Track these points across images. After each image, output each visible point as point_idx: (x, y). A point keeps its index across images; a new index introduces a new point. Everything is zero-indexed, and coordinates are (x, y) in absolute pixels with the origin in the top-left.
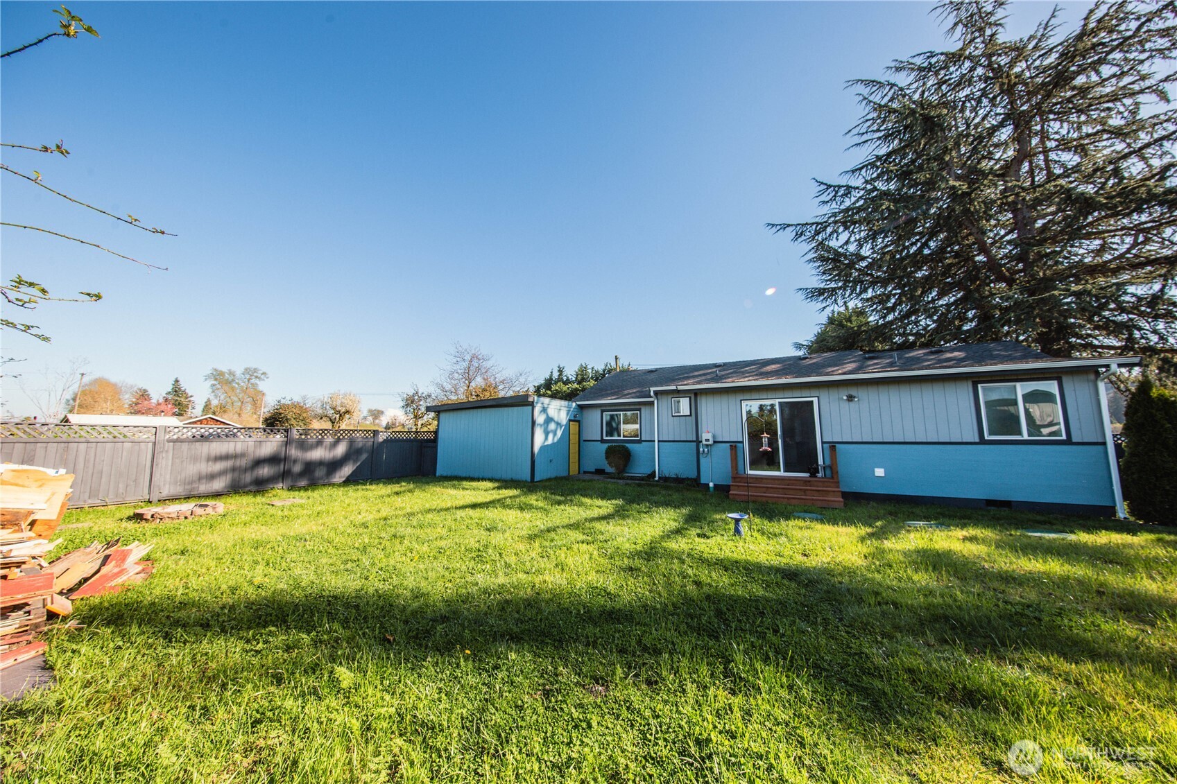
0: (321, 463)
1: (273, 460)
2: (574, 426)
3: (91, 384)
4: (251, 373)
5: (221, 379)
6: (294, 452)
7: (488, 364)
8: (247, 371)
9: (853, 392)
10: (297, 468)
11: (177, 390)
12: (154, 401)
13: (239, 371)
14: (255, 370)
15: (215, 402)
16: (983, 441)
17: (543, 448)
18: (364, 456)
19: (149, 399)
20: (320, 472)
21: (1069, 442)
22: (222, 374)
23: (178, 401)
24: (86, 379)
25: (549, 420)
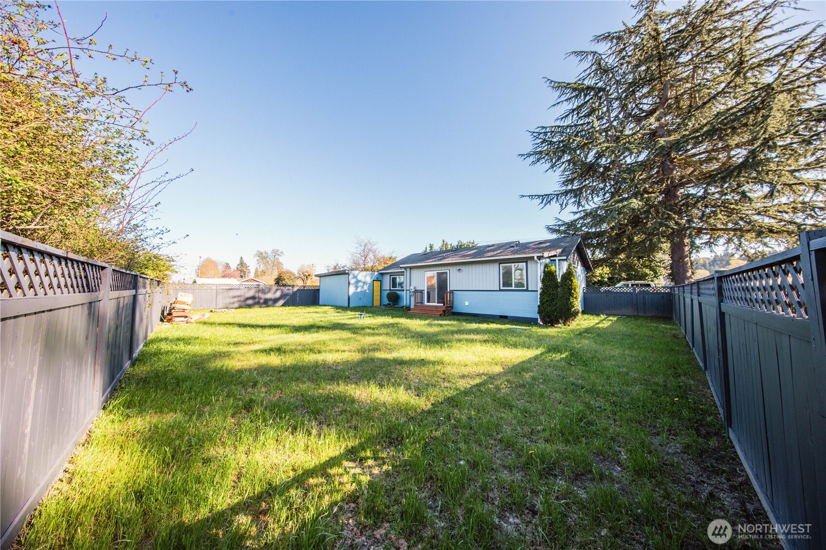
0: (271, 299)
1: (253, 298)
2: (377, 284)
3: (204, 262)
4: (276, 253)
5: (262, 256)
6: (261, 295)
7: (375, 247)
8: (273, 251)
9: (461, 267)
10: (262, 301)
11: (242, 263)
12: (232, 269)
13: (269, 252)
14: (278, 251)
15: (260, 270)
16: (500, 290)
17: (355, 293)
18: (288, 297)
19: (229, 268)
20: (270, 303)
21: (527, 290)
22: (262, 253)
23: (242, 270)
24: (202, 259)
25: (358, 281)
